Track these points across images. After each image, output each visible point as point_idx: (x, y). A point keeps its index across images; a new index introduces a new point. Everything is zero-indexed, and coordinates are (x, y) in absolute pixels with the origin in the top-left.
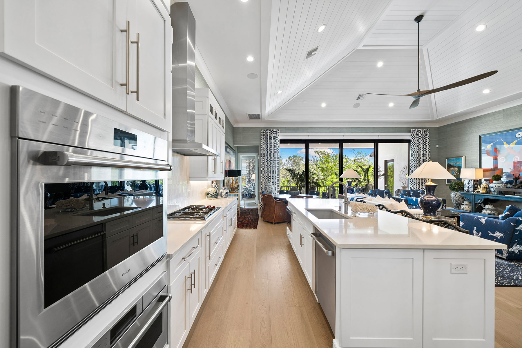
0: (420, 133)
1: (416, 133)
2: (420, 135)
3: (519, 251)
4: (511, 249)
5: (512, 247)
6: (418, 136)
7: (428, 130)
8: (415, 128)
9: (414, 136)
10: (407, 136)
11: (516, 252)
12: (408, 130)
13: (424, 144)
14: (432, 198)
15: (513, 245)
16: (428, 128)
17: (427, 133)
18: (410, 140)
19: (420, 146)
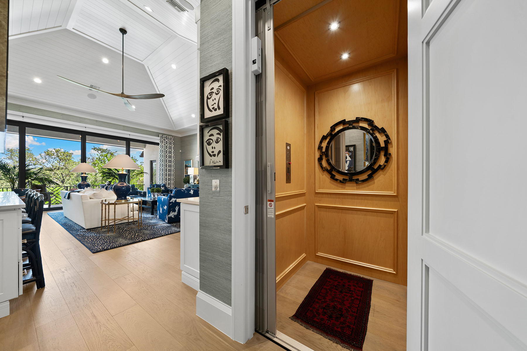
0: (167, 139)
1: (163, 138)
2: (167, 140)
3: (174, 216)
4: (169, 215)
5: (169, 214)
6: (165, 141)
7: (173, 138)
8: (163, 134)
9: (162, 140)
10: (157, 140)
11: (173, 217)
12: (157, 135)
13: (170, 148)
14: (124, 184)
15: (170, 212)
16: (172, 136)
17: (172, 140)
18: (159, 143)
19: (166, 150)
